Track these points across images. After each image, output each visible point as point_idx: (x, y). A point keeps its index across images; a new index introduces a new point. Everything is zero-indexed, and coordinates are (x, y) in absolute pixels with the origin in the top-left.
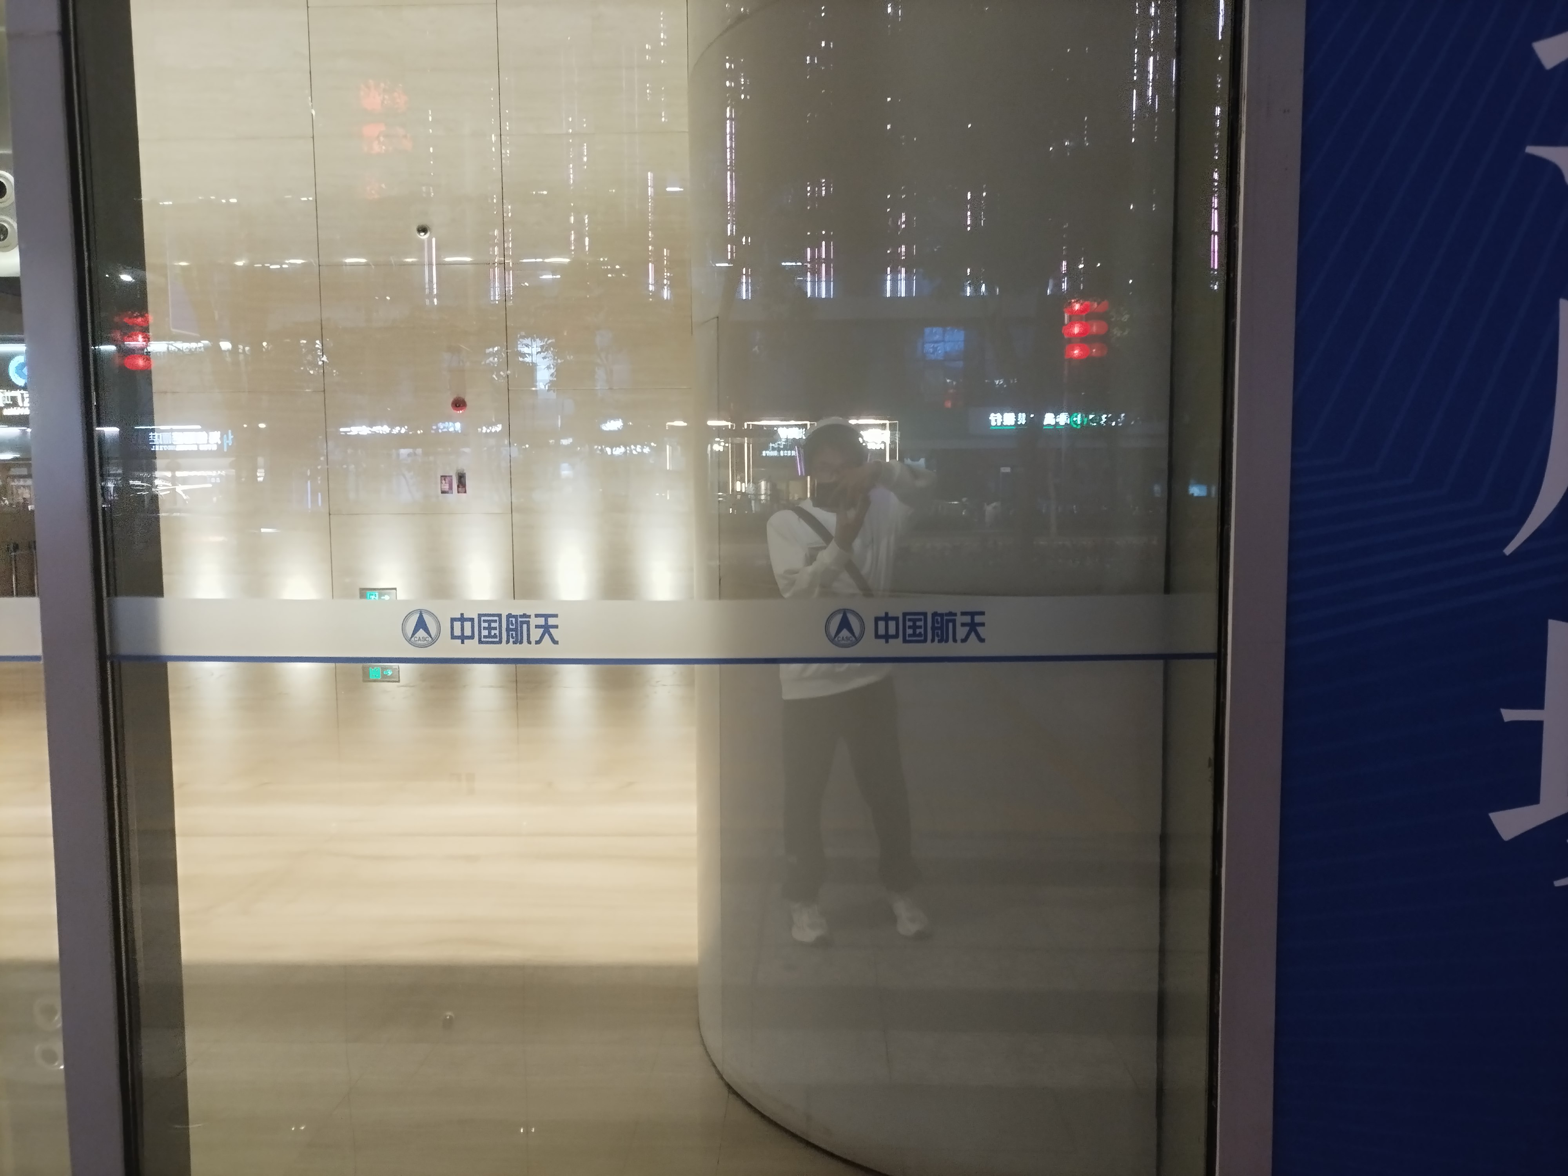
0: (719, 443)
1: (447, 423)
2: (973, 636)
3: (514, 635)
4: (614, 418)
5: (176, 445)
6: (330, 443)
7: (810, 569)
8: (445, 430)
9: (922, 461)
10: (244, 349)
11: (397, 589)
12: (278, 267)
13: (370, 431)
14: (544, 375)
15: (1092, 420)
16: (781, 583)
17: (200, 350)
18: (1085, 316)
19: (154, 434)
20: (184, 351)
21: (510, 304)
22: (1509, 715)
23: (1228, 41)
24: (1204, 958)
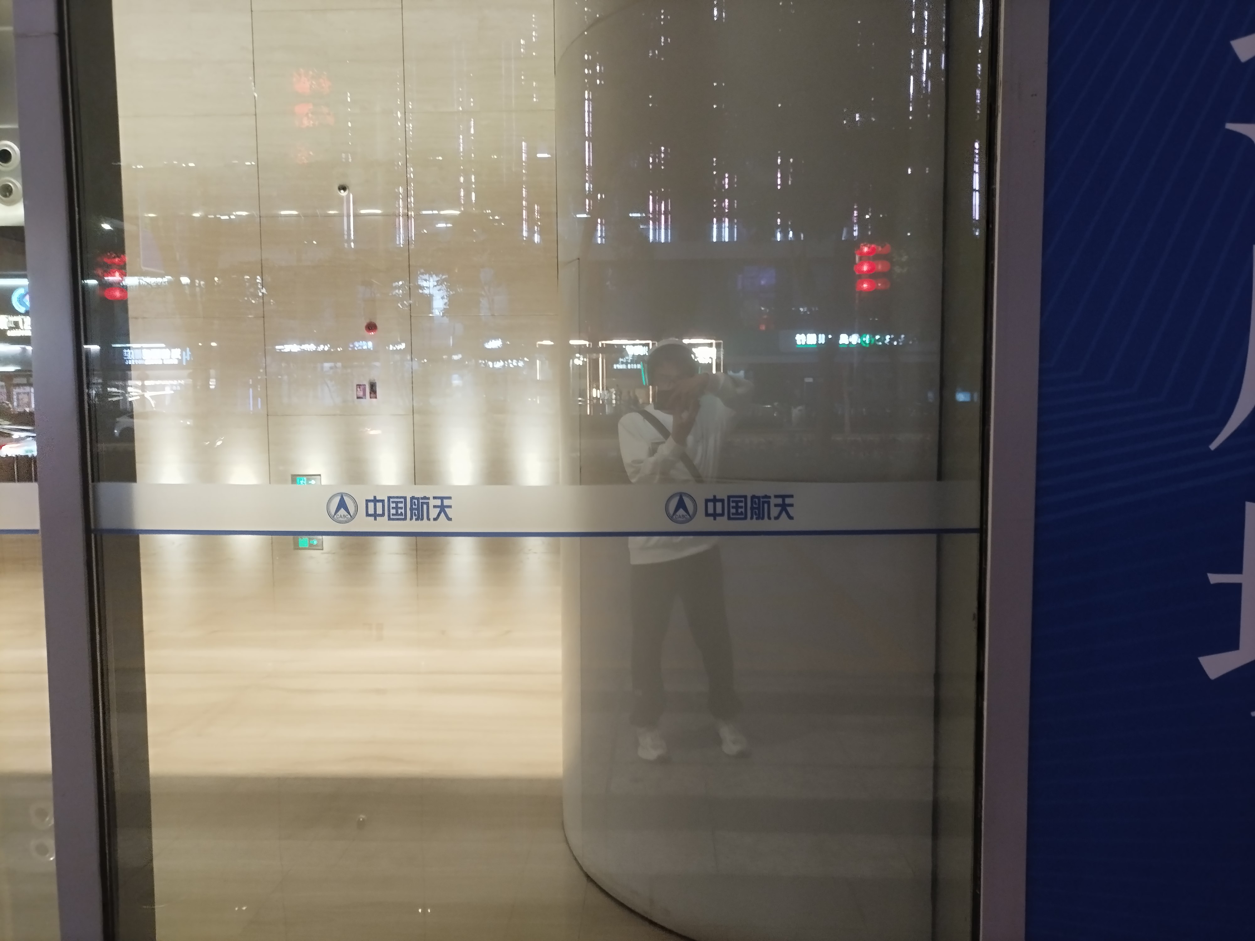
0: (579, 358)
1: (361, 342)
2: (784, 514)
3: (416, 514)
4: (495, 338)
5: (145, 360)
6: (268, 358)
7: (652, 459)
8: (360, 348)
10: (199, 283)
11: (322, 476)
12: (227, 217)
13: (299, 348)
14: (439, 304)
15: (878, 340)
16: (629, 470)
17: (165, 284)
18: (873, 257)
19: (128, 351)
20: (152, 285)
21: (412, 247)
22: (1215, 578)
23: (987, 38)
24: (970, 775)
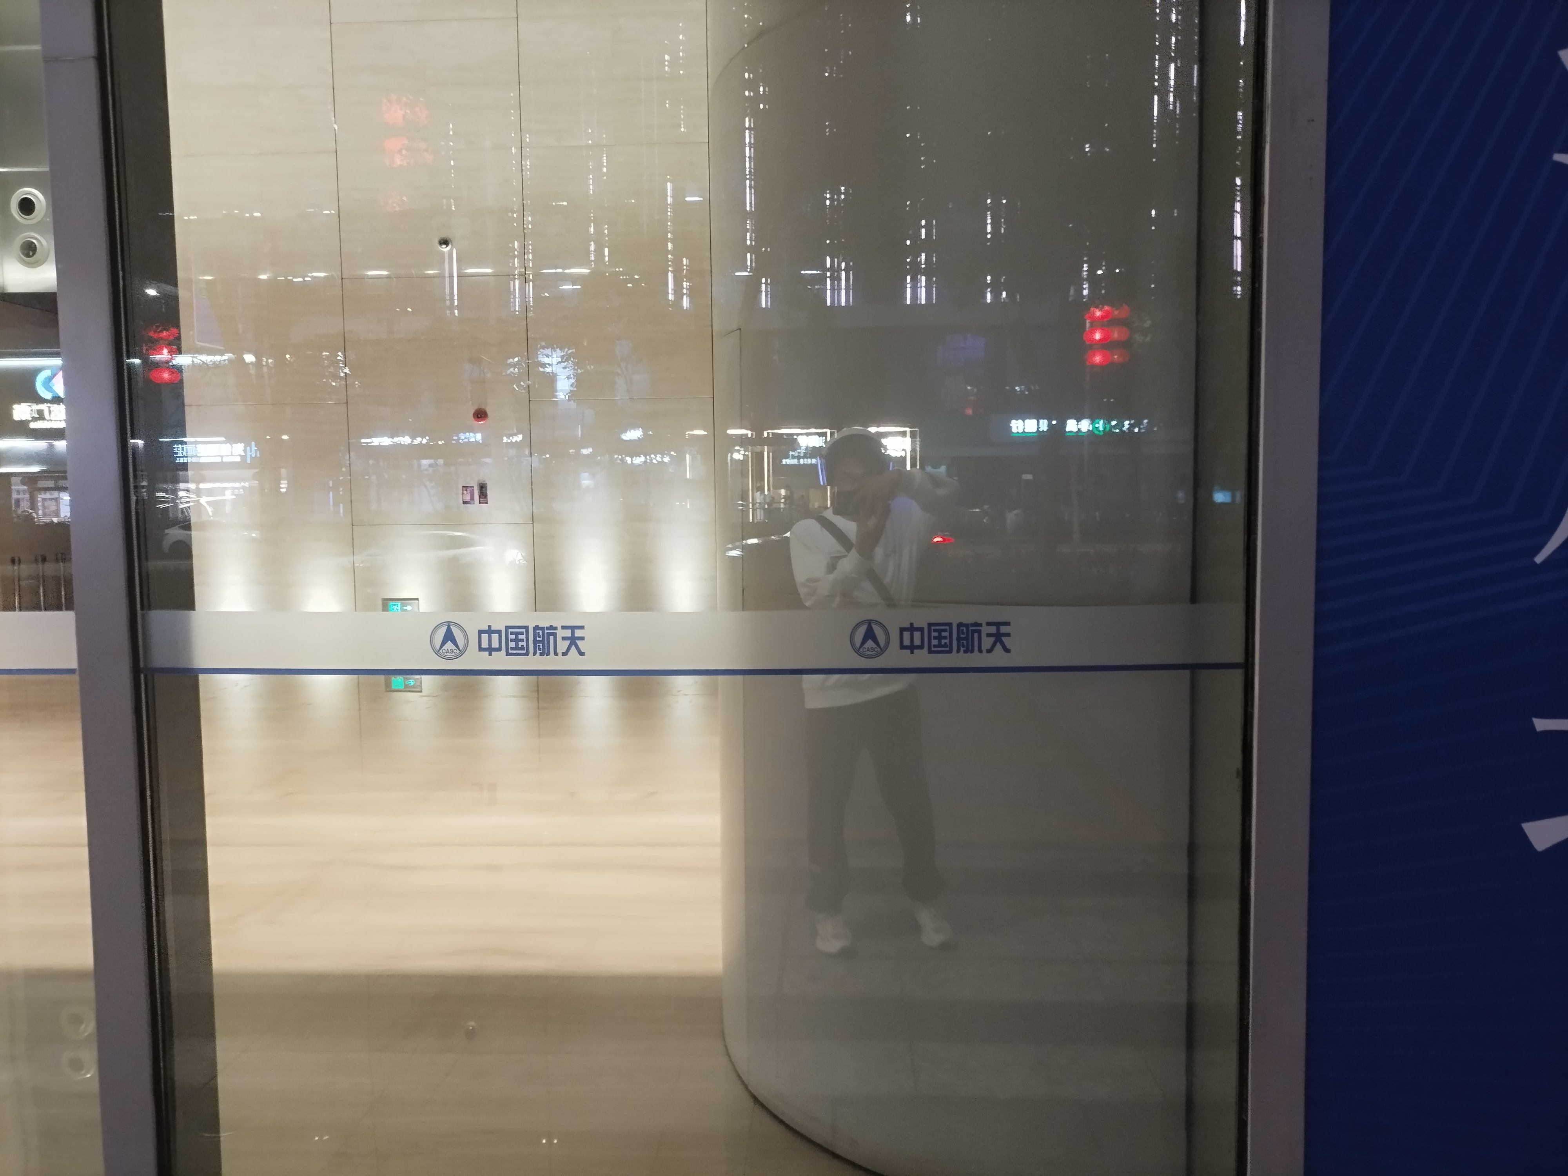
0: (738, 451)
1: (468, 434)
2: (998, 646)
3: (541, 647)
4: (635, 427)
5: (200, 457)
6: (352, 453)
7: (831, 577)
8: (466, 440)
9: (943, 469)
10: (267, 362)
11: (419, 599)
12: (301, 279)
13: (392, 441)
14: (564, 385)
15: (1115, 427)
16: (803, 591)
17: (224, 363)
18: (1106, 322)
19: (178, 446)
20: (208, 363)
21: (530, 314)
22: (1542, 725)
23: (1251, 49)
24: (1233, 971)
